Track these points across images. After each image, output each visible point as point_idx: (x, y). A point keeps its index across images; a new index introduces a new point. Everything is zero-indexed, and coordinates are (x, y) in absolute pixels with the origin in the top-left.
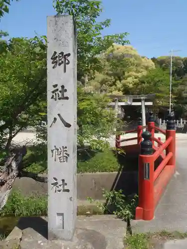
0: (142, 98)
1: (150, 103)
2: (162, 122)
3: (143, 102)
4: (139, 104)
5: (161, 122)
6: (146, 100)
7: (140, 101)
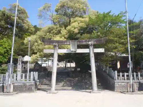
0: (90, 43)
1: (101, 50)
2: (119, 76)
3: (91, 48)
4: (85, 51)
5: (116, 76)
6: (95, 46)
7: (87, 47)
